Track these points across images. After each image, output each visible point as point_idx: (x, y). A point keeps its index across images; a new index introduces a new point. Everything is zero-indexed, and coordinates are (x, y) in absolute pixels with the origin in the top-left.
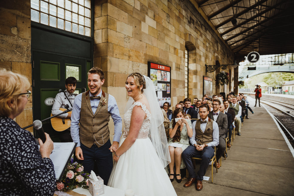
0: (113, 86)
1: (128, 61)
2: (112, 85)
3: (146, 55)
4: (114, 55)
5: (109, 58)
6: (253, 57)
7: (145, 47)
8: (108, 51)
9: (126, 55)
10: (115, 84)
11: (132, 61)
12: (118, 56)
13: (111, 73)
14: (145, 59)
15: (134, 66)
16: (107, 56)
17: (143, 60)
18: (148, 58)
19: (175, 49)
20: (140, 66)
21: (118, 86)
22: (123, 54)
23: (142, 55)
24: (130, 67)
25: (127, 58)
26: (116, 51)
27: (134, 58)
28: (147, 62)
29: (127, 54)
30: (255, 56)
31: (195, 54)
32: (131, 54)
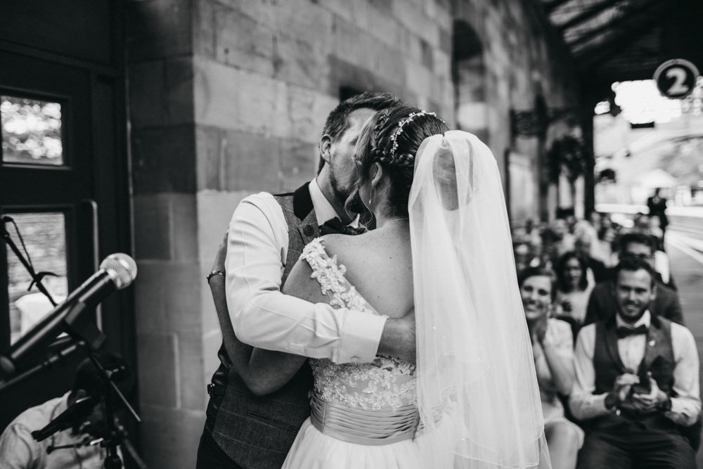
0: (219, 189)
1: (271, 82)
2: (215, 185)
3: (333, 60)
4: (220, 51)
5: (200, 62)
6: (674, 79)
7: (329, 31)
8: (195, 30)
9: (262, 56)
10: (227, 178)
11: (289, 84)
12: (233, 57)
13: (210, 130)
14: (332, 77)
15: (294, 104)
16: (190, 54)
17: (325, 83)
18: (340, 75)
19: (424, 45)
20: (317, 107)
21: (238, 189)
22: (252, 51)
23: (321, 59)
24: (281, 106)
25: (266, 66)
26: (228, 36)
27: (293, 69)
28: (337, 91)
29: (268, 53)
30: (680, 75)
31: (482, 70)
32: (285, 51)
